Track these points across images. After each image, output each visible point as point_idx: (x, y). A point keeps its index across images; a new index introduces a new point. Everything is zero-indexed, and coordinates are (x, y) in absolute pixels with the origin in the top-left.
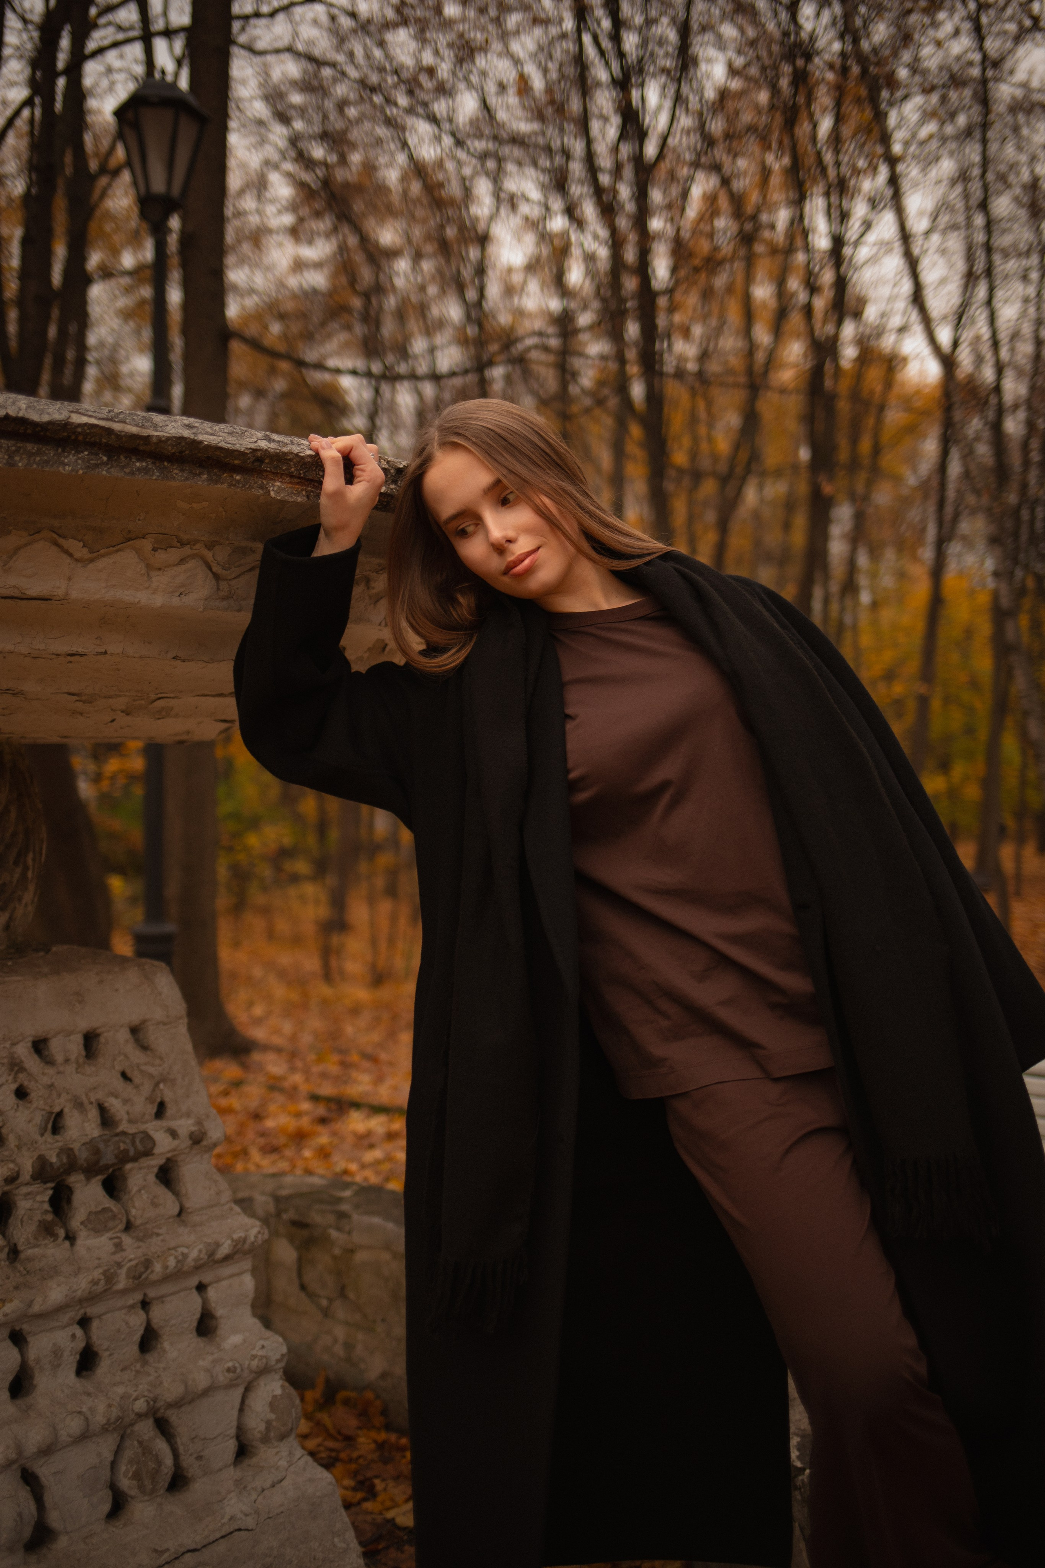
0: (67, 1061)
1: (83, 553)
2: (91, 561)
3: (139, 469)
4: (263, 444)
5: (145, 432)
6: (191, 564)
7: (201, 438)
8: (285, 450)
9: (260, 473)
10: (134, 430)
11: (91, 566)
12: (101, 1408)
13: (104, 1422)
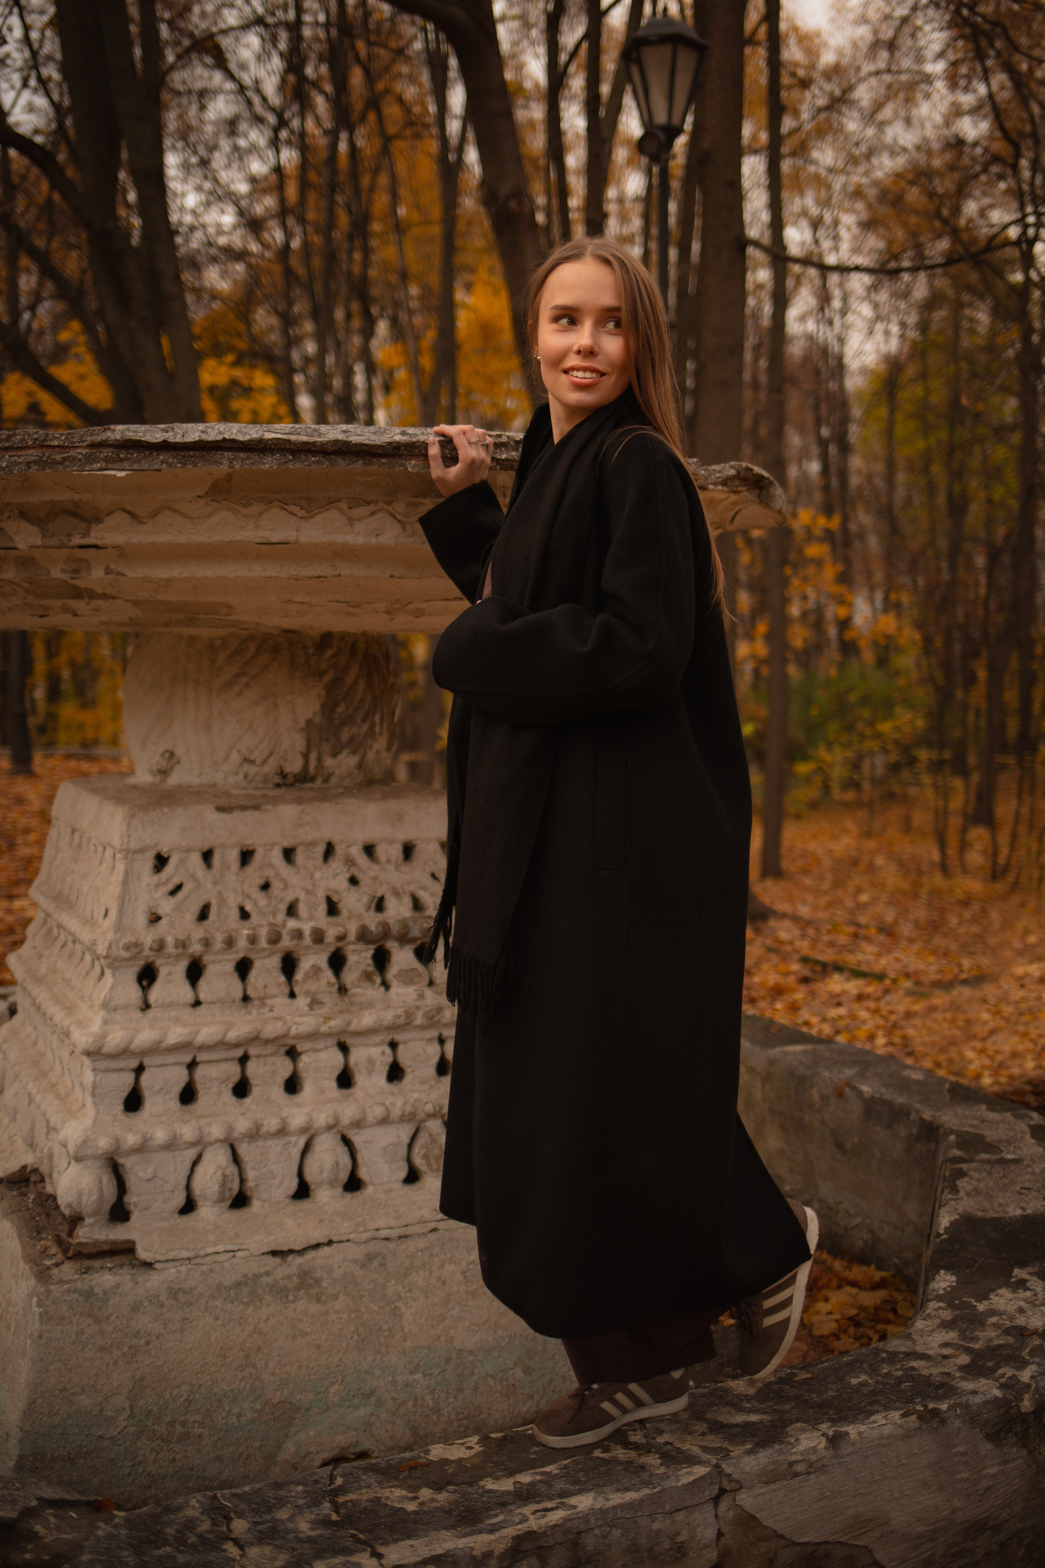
0: (389, 861)
1: (303, 513)
2: (311, 517)
3: (314, 462)
4: (398, 438)
5: (311, 440)
6: (379, 515)
7: (351, 439)
8: (414, 440)
9: (401, 456)
10: (304, 438)
11: (311, 521)
12: (399, 1104)
13: (400, 1113)
